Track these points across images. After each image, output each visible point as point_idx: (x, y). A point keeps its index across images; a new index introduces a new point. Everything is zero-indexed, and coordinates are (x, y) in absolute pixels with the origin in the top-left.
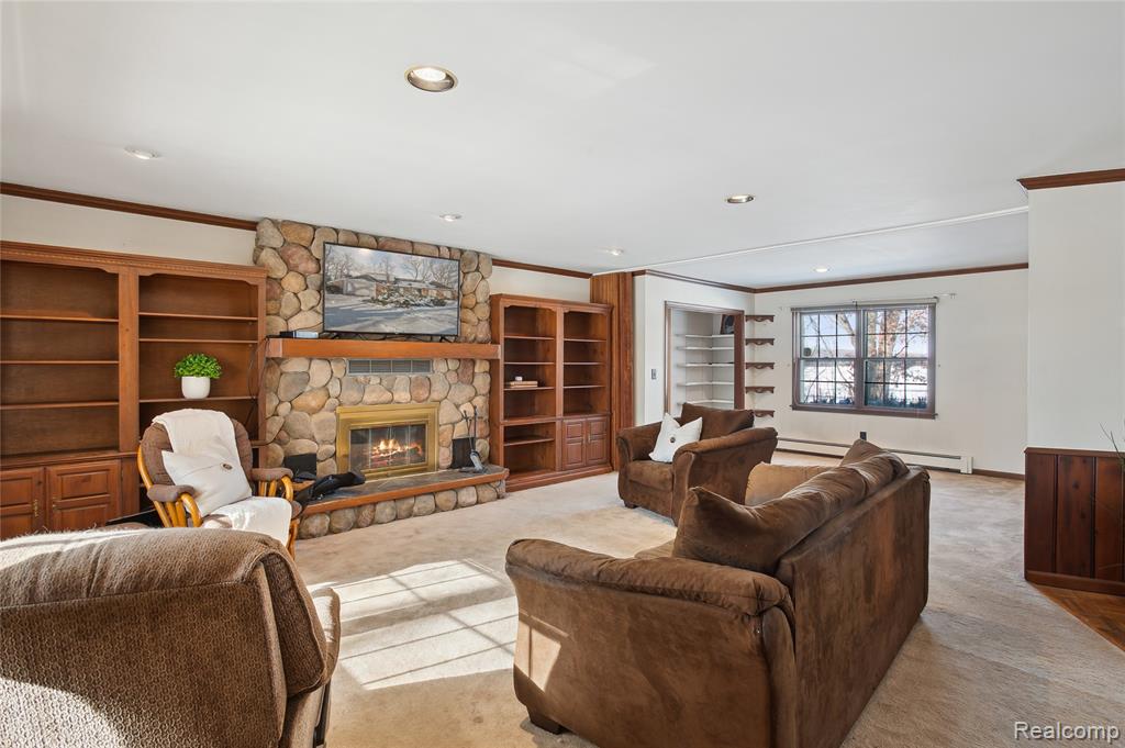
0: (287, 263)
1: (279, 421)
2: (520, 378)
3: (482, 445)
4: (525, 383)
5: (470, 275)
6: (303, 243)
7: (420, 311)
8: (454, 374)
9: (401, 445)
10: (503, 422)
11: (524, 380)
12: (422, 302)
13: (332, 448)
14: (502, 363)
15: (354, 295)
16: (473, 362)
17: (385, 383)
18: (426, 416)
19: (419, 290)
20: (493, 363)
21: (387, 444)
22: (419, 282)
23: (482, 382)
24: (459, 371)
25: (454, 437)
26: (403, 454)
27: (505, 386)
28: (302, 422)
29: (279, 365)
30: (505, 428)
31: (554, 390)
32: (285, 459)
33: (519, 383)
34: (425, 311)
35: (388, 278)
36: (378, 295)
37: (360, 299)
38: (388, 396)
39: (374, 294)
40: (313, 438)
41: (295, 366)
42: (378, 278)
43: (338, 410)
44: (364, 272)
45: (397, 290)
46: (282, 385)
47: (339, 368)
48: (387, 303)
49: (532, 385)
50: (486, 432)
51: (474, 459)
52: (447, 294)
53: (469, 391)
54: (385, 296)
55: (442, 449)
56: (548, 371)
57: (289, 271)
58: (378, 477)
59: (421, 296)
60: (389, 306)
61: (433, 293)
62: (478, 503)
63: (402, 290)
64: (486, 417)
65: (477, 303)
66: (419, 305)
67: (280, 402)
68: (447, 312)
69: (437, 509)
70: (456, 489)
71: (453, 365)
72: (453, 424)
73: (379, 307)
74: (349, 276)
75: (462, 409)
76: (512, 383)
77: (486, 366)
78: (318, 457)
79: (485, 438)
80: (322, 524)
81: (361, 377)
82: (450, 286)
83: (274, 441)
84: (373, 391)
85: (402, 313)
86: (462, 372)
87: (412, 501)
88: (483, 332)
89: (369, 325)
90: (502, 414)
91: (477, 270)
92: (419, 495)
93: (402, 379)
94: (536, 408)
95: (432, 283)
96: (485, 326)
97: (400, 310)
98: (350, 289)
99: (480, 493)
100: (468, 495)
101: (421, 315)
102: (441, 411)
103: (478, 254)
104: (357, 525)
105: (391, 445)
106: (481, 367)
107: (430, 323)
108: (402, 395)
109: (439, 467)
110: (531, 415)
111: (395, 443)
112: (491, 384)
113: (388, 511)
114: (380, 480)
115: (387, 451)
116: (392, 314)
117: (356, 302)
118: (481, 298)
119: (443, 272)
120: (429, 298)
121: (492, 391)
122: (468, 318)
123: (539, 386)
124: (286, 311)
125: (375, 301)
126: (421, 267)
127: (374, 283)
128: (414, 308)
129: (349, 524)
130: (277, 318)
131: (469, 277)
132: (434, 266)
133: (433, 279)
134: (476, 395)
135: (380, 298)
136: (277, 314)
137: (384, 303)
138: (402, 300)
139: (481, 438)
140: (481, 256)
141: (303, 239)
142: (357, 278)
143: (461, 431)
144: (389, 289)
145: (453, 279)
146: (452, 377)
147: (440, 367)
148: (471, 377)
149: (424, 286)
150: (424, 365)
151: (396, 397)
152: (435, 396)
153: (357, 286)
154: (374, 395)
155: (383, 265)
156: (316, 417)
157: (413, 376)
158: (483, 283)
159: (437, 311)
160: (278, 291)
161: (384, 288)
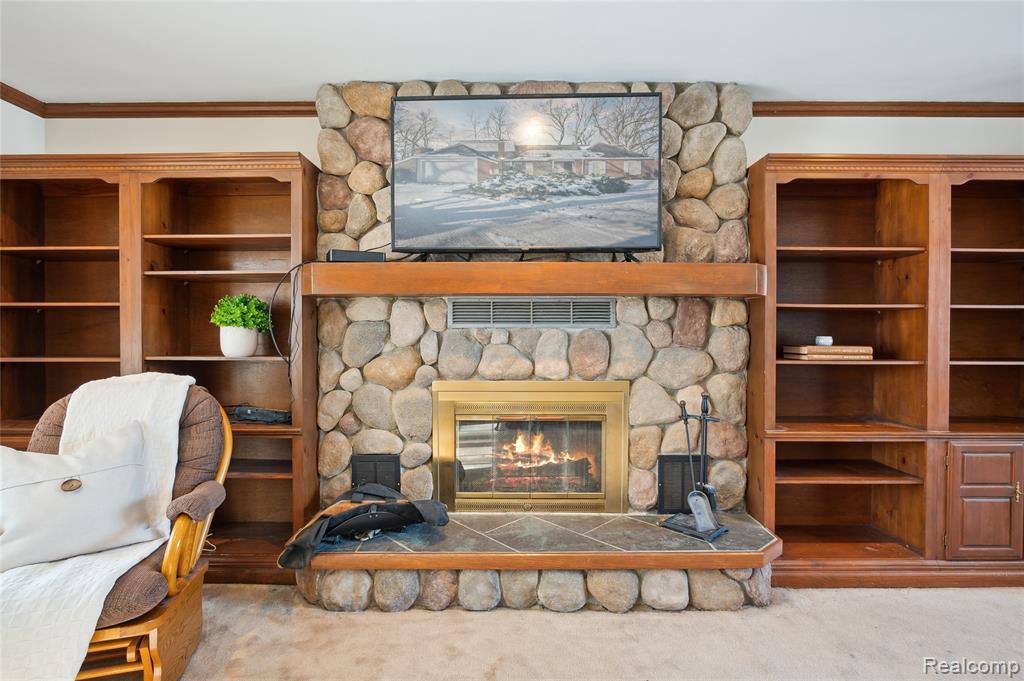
0: (355, 149)
1: (344, 397)
2: (827, 340)
3: (725, 475)
4: (838, 349)
5: (698, 130)
6: (379, 113)
7: (569, 205)
8: (664, 329)
9: (558, 450)
10: (774, 432)
11: (835, 344)
12: (573, 187)
13: (424, 448)
14: (771, 306)
15: (437, 183)
16: (708, 302)
17: (517, 341)
18: (602, 407)
19: (568, 165)
20: (753, 303)
21: (530, 444)
22: (567, 148)
23: (728, 344)
24: (676, 322)
25: (666, 450)
26: (556, 469)
27: (780, 355)
28: (378, 401)
29: (344, 308)
30: (779, 445)
31: (922, 369)
32: (353, 459)
33: (824, 350)
34: (580, 205)
35: (501, 144)
36: (480, 180)
37: (449, 188)
38: (524, 365)
39: (474, 179)
40: (394, 429)
41: (365, 310)
42: (482, 148)
43: (436, 385)
44: (455, 140)
45: (520, 167)
46: (347, 342)
47: (438, 314)
48: (499, 194)
49: (860, 354)
50: (738, 448)
51: (698, 503)
52: (632, 167)
53: (696, 363)
54: (496, 181)
55: (636, 473)
56: (905, 325)
57: (359, 159)
58: (506, 507)
59: (571, 176)
60: (503, 199)
61: (600, 168)
62: (691, 606)
63: (529, 168)
64: (740, 417)
65: (715, 185)
66: (566, 194)
67: (346, 368)
68: (634, 204)
69: (589, 604)
70: (638, 570)
71: (660, 309)
72: (663, 427)
73: (485, 200)
74: (428, 150)
75: (680, 396)
76: (804, 350)
77: (739, 312)
78: (403, 461)
79: (737, 459)
80: (356, 589)
81: (473, 328)
82: (639, 150)
83: (337, 428)
84: (495, 356)
85: (531, 211)
86: (682, 324)
87: (532, 578)
88: (731, 241)
89: (465, 235)
90: (770, 414)
91: (717, 117)
92: (551, 570)
93: (551, 337)
94: (877, 403)
95: (595, 149)
96: (734, 233)
97: (526, 205)
98: (429, 172)
99: (698, 587)
100: (667, 587)
101: (570, 212)
102: (634, 400)
103: (719, 88)
104: (419, 603)
105: (536, 448)
106: (723, 315)
107: (589, 227)
108: (552, 365)
109: (628, 505)
110: (861, 419)
111: (544, 443)
112: (750, 347)
113: (482, 589)
114: (510, 513)
115: (528, 457)
116: (514, 212)
117: (439, 195)
118: (725, 173)
119: (620, 125)
120: (589, 178)
121: (752, 364)
122: (694, 216)
123: (877, 356)
124: (354, 226)
125: (475, 190)
126: (573, 119)
127: (475, 160)
128: (556, 200)
129: (406, 600)
130: (341, 235)
131: (695, 134)
132: (601, 116)
133: (597, 139)
134: (715, 369)
135: (486, 184)
136: (342, 230)
137: (494, 194)
138: (530, 185)
139: (725, 458)
140: (725, 90)
141: (376, 106)
142: (443, 151)
143: (676, 442)
144: (504, 167)
145: (646, 136)
146: (659, 334)
147: (630, 313)
148: (702, 336)
149: (576, 155)
150: (596, 310)
151: (539, 369)
152: (619, 369)
153: (441, 166)
154: (495, 363)
155: (493, 124)
156: (400, 396)
157: (576, 330)
158: (731, 142)
159: (609, 203)
160: (341, 194)
161: (493, 167)
